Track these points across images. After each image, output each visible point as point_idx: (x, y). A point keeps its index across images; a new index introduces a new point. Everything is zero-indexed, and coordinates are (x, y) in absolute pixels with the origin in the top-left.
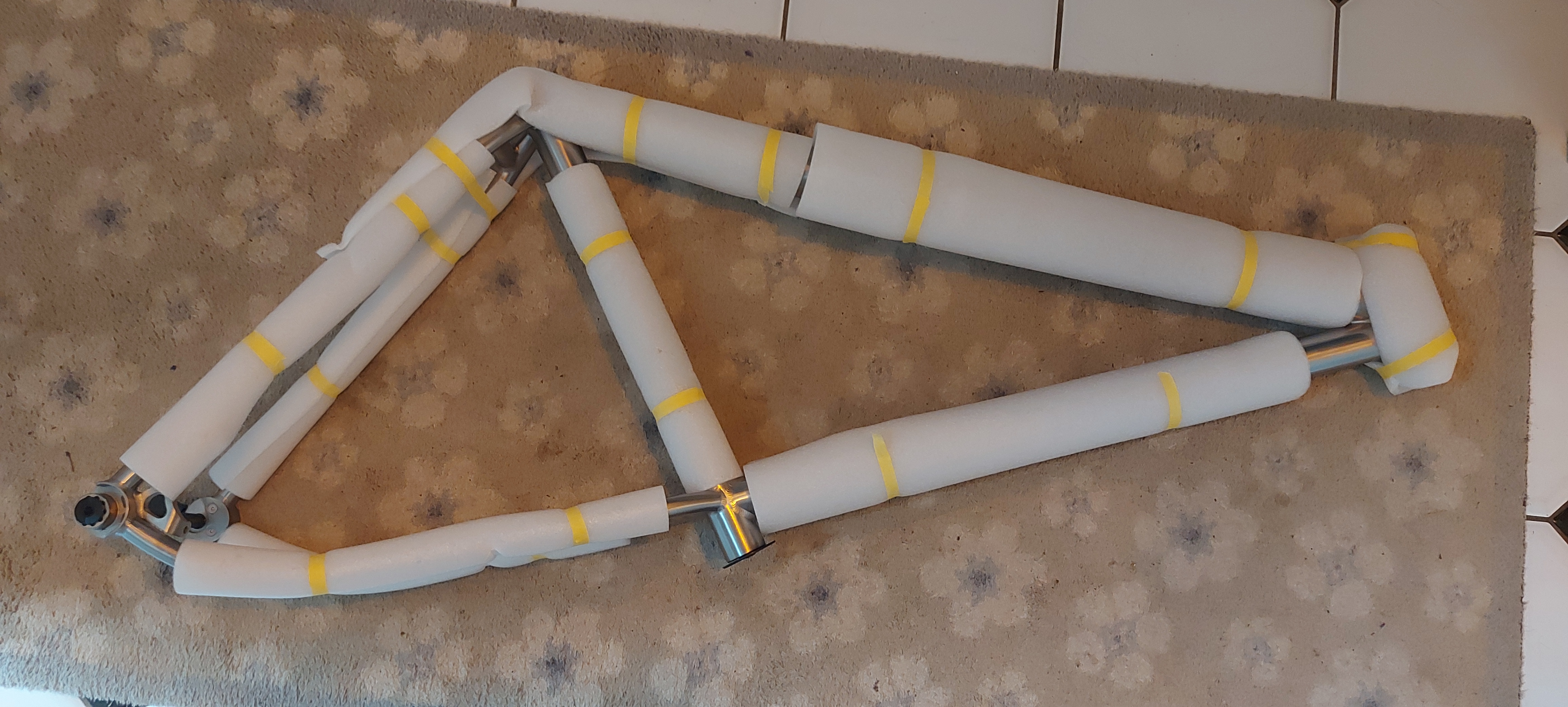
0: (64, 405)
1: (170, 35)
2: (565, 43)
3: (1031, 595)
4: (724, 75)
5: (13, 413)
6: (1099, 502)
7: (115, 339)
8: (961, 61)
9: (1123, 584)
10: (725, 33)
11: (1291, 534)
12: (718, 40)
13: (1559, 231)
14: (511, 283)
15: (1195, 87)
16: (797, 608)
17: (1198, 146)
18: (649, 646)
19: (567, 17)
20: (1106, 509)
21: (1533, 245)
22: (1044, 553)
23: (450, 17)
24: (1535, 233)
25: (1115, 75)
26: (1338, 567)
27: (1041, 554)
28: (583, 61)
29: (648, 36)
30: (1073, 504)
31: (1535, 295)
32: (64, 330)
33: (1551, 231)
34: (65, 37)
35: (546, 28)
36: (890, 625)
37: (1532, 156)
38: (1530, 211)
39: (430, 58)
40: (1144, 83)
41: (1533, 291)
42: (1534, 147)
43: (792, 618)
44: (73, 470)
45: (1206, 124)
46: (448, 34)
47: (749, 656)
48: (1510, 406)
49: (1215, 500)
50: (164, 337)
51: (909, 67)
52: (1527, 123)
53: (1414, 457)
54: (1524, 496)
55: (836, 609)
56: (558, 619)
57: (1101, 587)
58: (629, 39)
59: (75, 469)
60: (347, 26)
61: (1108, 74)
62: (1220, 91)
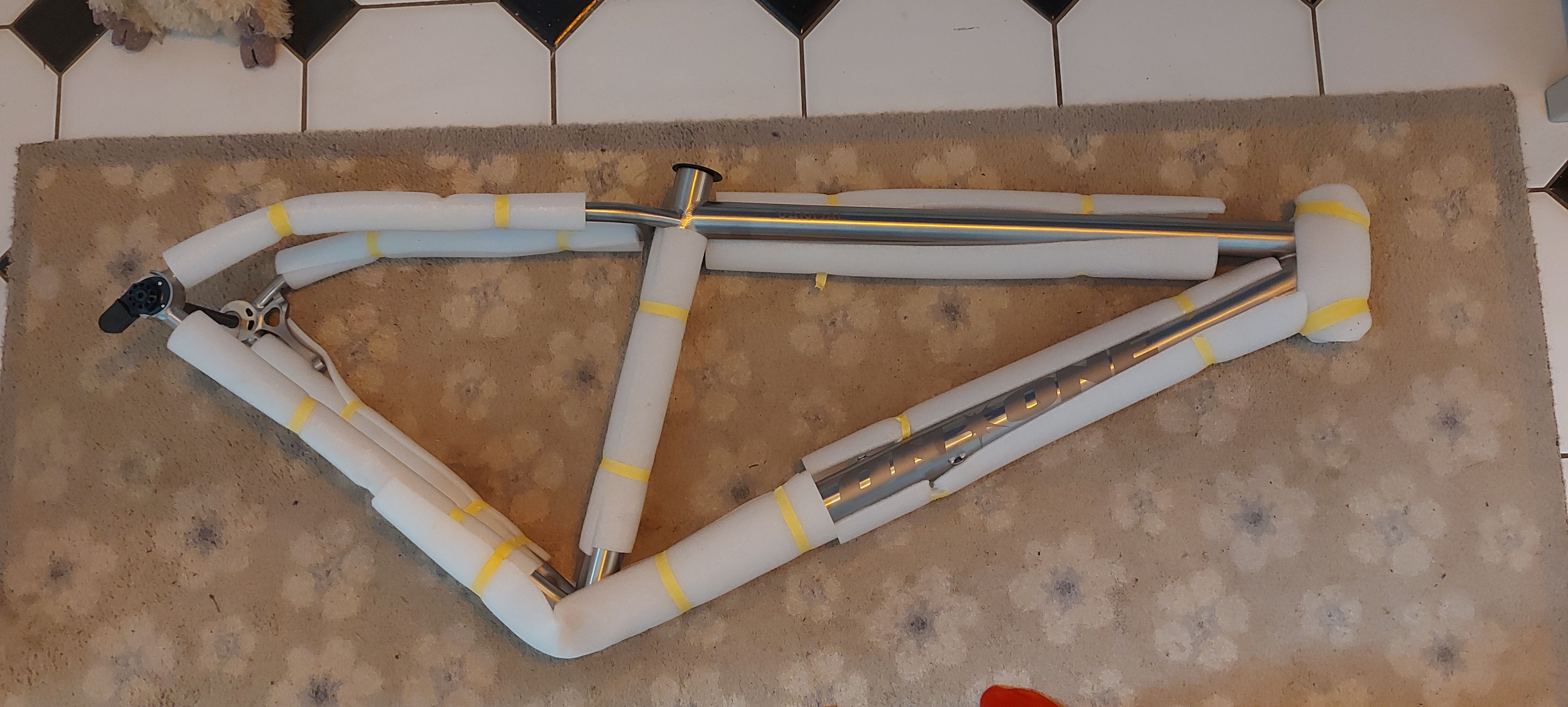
0: (201, 552)
1: (245, 198)
2: (606, 152)
3: (1114, 597)
4: (756, 159)
5: (155, 567)
6: (1164, 500)
7: (239, 485)
8: (971, 112)
9: (1198, 573)
10: (751, 119)
11: (1345, 504)
12: (746, 126)
13: (1550, 185)
14: (592, 378)
15: (1192, 102)
16: (899, 640)
17: (1203, 156)
18: (769, 696)
19: (605, 127)
20: (1171, 506)
21: (1528, 202)
22: (1121, 556)
23: (499, 143)
24: (1528, 191)
25: (1117, 102)
26: (1394, 528)
27: (1118, 556)
28: (626, 165)
29: (682, 133)
30: (1141, 506)
31: (1538, 248)
32: (191, 483)
33: (1544, 187)
34: (149, 214)
35: (587, 140)
36: (988, 643)
37: (1515, 120)
38: (1521, 171)
39: (486, 183)
40: (1144, 106)
41: (1535, 245)
42: (1515, 111)
43: (896, 650)
44: (219, 611)
45: (1207, 135)
46: (499, 159)
47: (862, 692)
48: (1531, 355)
49: (1271, 482)
50: (283, 476)
51: (925, 124)
52: (1505, 90)
53: (1448, 416)
54: (1556, 437)
55: (936, 636)
56: (681, 682)
57: (1178, 580)
58: (665, 139)
59: (221, 609)
60: (406, 166)
61: (1110, 103)
62: (1216, 103)
